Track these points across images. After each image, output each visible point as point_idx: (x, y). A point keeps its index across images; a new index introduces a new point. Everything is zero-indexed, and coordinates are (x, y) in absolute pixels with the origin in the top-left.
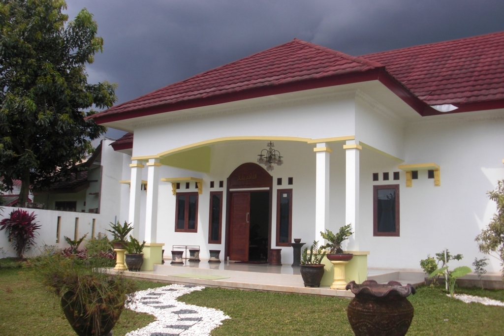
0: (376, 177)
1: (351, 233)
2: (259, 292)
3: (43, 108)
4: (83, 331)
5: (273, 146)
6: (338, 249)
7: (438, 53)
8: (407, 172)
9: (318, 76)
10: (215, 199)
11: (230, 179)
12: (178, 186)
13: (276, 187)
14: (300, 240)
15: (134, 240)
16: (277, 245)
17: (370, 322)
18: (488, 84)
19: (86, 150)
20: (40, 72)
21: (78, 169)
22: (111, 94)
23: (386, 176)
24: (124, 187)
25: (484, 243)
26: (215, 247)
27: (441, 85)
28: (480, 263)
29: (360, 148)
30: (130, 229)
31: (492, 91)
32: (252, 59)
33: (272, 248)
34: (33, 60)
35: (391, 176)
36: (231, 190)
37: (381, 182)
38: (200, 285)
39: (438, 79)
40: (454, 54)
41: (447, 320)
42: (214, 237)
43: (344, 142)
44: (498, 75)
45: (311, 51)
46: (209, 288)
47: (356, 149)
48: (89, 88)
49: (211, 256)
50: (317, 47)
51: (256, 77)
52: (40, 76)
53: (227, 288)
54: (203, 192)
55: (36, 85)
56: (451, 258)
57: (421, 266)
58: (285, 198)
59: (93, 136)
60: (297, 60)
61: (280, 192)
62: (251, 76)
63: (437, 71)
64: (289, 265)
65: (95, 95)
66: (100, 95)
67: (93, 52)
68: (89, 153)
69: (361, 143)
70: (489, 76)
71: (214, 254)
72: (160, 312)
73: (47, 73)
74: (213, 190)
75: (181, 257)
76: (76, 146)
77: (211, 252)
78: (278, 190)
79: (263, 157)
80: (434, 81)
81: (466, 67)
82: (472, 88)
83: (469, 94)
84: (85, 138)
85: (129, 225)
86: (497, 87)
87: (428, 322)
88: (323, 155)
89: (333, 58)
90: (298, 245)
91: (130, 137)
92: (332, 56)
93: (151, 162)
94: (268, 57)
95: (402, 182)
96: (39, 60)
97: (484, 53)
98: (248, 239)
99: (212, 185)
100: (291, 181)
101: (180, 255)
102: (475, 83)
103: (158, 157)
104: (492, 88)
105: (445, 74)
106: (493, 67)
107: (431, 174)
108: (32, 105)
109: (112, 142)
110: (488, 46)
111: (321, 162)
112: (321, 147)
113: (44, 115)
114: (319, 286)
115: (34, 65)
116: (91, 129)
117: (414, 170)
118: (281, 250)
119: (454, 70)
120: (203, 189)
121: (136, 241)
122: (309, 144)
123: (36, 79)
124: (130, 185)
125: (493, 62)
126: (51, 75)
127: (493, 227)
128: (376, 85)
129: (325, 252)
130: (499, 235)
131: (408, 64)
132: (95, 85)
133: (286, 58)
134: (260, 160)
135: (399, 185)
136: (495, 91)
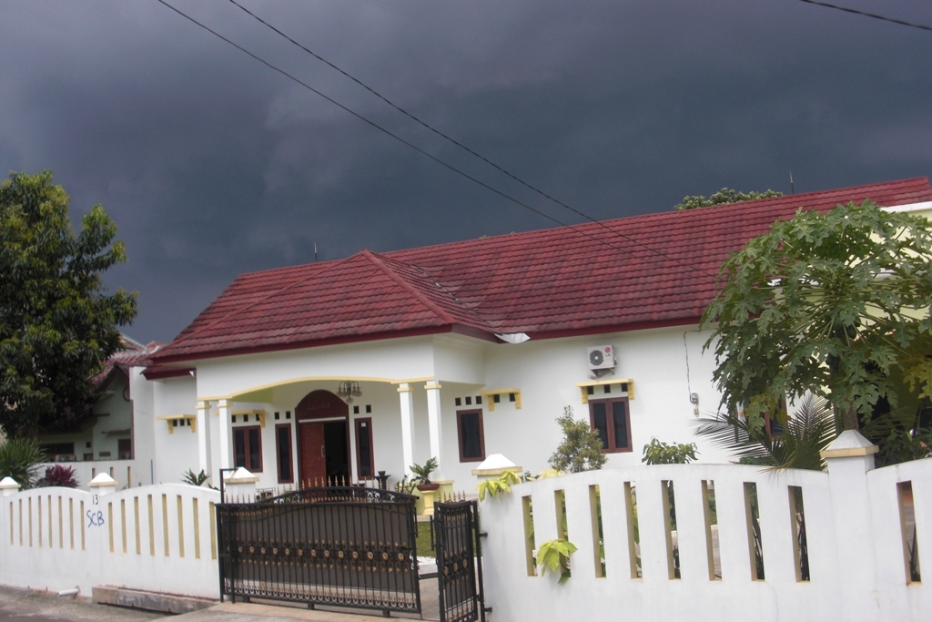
0: (458, 402)
1: (437, 466)
6: (426, 481)
7: (521, 252)
8: (489, 396)
10: (282, 433)
11: (298, 409)
12: (234, 419)
13: (352, 417)
14: (384, 472)
16: (360, 479)
18: (561, 307)
23: (468, 401)
25: (556, 463)
27: (519, 304)
29: (440, 386)
33: (354, 483)
35: (474, 400)
36: (300, 421)
37: (464, 407)
39: (517, 295)
40: (538, 256)
42: (284, 476)
43: (425, 383)
44: (573, 295)
47: (436, 387)
54: (267, 425)
58: (364, 427)
60: (373, 295)
61: (358, 422)
63: (518, 282)
69: (440, 382)
70: (564, 296)
74: (279, 422)
78: (356, 420)
79: (342, 389)
80: (513, 299)
81: (547, 275)
82: (546, 312)
83: (541, 320)
86: (569, 311)
88: (407, 394)
89: (409, 298)
90: (383, 477)
92: (408, 295)
93: (223, 403)
95: (484, 407)
99: (277, 416)
100: (369, 409)
102: (550, 304)
103: (232, 397)
105: (524, 287)
106: (571, 282)
107: (512, 397)
111: (405, 400)
112: (404, 387)
117: (496, 394)
118: (364, 484)
119: (534, 283)
120: (266, 421)
122: (392, 384)
127: (562, 450)
129: (415, 484)
130: (568, 456)
131: (489, 267)
135: (481, 409)
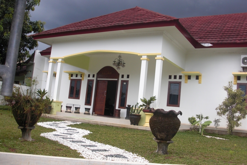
0: (170, 77)
1: (155, 100)
2: (108, 126)
3: (6, 30)
4: (21, 122)
5: (121, 58)
6: (148, 107)
7: (206, 21)
8: (186, 76)
9: (146, 22)
10: (90, 83)
11: (98, 74)
12: (72, 75)
13: (120, 79)
14: (130, 106)
15: (47, 98)
16: (119, 107)
17: (160, 126)
18: (228, 36)
19: (26, 55)
20: (6, 12)
21: (22, 64)
22: (42, 27)
23: (175, 77)
24: (44, 74)
25: (219, 111)
26: (88, 107)
27: (206, 35)
28: (217, 121)
29: (164, 59)
30: (46, 93)
31: (230, 39)
32: (114, 14)
33: (116, 109)
34: (3, 5)
35: (178, 77)
36: (98, 79)
37: (173, 80)
38: (79, 122)
39: (205, 32)
40: (214, 22)
41: (198, 141)
42: (88, 102)
43: (156, 56)
44: (234, 32)
45: (144, 12)
46: (83, 123)
47: (161, 59)
48: (31, 23)
49: (85, 111)
50: (147, 10)
51: (115, 22)
52: (6, 14)
53: (92, 124)
54: (84, 79)
55: (4, 18)
56: (203, 118)
57: (188, 121)
58: (125, 84)
59: (31, 48)
60: (137, 15)
61: (123, 82)
62: (113, 21)
63: (205, 28)
64: (124, 118)
65: (34, 27)
66: (36, 27)
67: (35, 5)
68: (28, 57)
69: (164, 57)
70: (230, 32)
71: (87, 110)
72: (58, 129)
73: (10, 12)
74: (89, 78)
75: (71, 109)
76: (21, 53)
77: (86, 109)
79: (116, 62)
80: (203, 33)
81: (219, 27)
82: (221, 37)
83: (219, 39)
84: (26, 49)
85: (46, 91)
86: (233, 37)
87: (188, 141)
88: (145, 61)
89: (154, 15)
90: (129, 108)
91: (50, 49)
92: (154, 14)
93: (60, 60)
94: (122, 14)
95: (182, 81)
96: (6, 6)
97: (228, 22)
98: (105, 104)
99: (89, 76)
100: (128, 76)
101: (70, 108)
102: (222, 35)
103: (63, 58)
104: (230, 38)
105: (208, 30)
106: (232, 28)
107: (197, 77)
108: (1, 28)
109: (40, 51)
110: (231, 19)
111: (144, 65)
112: (145, 57)
113: (7, 34)
114: (138, 125)
115: (4, 8)
116: (30, 45)
117: (189, 75)
118: (120, 110)
119: (213, 29)
120: (84, 78)
121: (49, 99)
122: (138, 56)
123: (4, 15)
124: (48, 74)
125: (232, 27)
126: (12, 14)
127: (224, 104)
128: (173, 28)
129: (142, 109)
130: (227, 108)
131: (191, 25)
132: (34, 22)
133: (131, 14)
134: (114, 63)
135: (181, 82)
136: (231, 39)
